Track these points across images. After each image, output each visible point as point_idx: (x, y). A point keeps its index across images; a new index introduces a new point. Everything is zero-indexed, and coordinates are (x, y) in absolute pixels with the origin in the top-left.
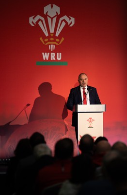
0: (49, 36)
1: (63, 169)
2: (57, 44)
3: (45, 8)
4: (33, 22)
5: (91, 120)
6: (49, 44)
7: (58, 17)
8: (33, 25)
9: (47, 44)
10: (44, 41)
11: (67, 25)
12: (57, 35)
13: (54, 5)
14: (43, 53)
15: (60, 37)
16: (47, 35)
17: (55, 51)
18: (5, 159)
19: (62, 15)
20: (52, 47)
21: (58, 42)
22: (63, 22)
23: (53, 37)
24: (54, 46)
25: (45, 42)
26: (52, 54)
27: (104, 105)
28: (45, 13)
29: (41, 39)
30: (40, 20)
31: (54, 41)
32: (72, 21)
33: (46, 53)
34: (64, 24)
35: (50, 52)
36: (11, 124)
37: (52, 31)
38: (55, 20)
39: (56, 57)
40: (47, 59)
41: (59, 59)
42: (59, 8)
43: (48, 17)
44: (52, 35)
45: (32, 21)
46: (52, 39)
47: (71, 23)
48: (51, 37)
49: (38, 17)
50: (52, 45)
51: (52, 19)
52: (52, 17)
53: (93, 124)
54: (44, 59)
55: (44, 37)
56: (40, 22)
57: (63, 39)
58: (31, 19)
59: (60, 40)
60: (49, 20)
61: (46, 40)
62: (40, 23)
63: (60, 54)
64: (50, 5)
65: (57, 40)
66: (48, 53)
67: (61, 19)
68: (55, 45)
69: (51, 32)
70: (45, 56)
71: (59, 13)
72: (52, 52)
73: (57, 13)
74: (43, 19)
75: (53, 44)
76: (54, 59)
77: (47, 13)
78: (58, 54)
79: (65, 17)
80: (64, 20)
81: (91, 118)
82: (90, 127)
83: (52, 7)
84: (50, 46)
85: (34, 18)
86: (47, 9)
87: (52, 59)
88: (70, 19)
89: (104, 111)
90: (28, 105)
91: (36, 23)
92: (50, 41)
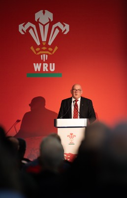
0: (41, 45)
2: (50, 54)
3: (36, 14)
4: (22, 30)
6: (41, 54)
8: (23, 33)
9: (38, 54)
10: (35, 51)
11: (61, 33)
12: (50, 43)
13: (46, 11)
14: (34, 64)
15: (53, 46)
16: (38, 43)
17: (48, 62)
20: (44, 57)
21: (51, 52)
22: (57, 29)
23: (45, 46)
24: (47, 56)
25: (37, 52)
26: (44, 64)
28: (36, 20)
29: (32, 48)
30: (30, 27)
31: (47, 50)
32: (66, 28)
33: (37, 64)
34: (57, 31)
35: (42, 62)
37: (44, 39)
38: (47, 27)
39: (48, 68)
40: (39, 70)
41: (52, 70)
42: (52, 14)
43: (40, 24)
44: (44, 44)
45: (22, 28)
46: (44, 48)
47: (65, 30)
48: (43, 46)
49: (29, 24)
50: (44, 55)
51: (44, 26)
52: (44, 24)
54: (36, 70)
55: (35, 46)
56: (31, 29)
57: (56, 48)
58: (21, 27)
59: (53, 49)
60: (41, 27)
61: (38, 49)
62: (31, 31)
63: (54, 64)
64: (42, 11)
65: (50, 49)
66: (40, 64)
67: (54, 26)
68: (47, 54)
69: (43, 41)
70: (37, 67)
71: (52, 20)
72: (45, 62)
73: (50, 20)
74: (34, 26)
75: (46, 54)
76: (47, 70)
77: (38, 20)
78: (51, 64)
80: (58, 27)
83: (44, 13)
84: (42, 56)
85: (24, 26)
87: (44, 70)
88: (64, 26)
90: (18, 121)
91: (26, 31)
92: (42, 50)
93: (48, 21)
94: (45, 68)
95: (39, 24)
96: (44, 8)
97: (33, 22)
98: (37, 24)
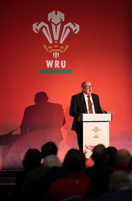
1: (77, 182)
2: (61, 51)
3: (49, 14)
4: (36, 29)
5: (96, 129)
6: (53, 52)
8: (36, 32)
9: (51, 51)
11: (72, 32)
12: (61, 42)
13: (58, 12)
14: (47, 61)
15: (64, 44)
16: (51, 42)
17: (59, 59)
18: (7, 170)
20: (56, 55)
21: (63, 50)
22: (68, 29)
23: (57, 44)
24: (58, 53)
25: (49, 50)
26: (56, 61)
27: (110, 114)
28: (49, 20)
29: (45, 46)
32: (77, 28)
33: (50, 61)
34: (68, 31)
35: (54, 59)
36: (13, 133)
37: (56, 38)
38: (59, 27)
39: (60, 65)
40: (51, 67)
41: (63, 67)
44: (56, 42)
45: (36, 27)
46: (56, 46)
47: (76, 30)
48: (55, 44)
49: (42, 24)
50: (56, 53)
51: (56, 25)
52: (56, 24)
53: (99, 133)
54: (48, 67)
55: (48, 44)
57: (67, 47)
58: (34, 26)
59: (65, 47)
60: (53, 27)
61: (50, 47)
62: (44, 30)
64: (54, 11)
65: (62, 47)
66: (52, 61)
67: (66, 26)
68: (59, 52)
69: (55, 39)
70: (49, 64)
71: (63, 20)
72: (57, 60)
73: (61, 20)
74: (47, 26)
76: (58, 67)
77: (51, 20)
78: (62, 61)
79: (70, 24)
80: (69, 27)
81: (96, 128)
82: (96, 137)
83: (56, 13)
84: (54, 53)
85: (37, 25)
86: (51, 16)
87: (56, 67)
88: (75, 26)
89: (110, 120)
91: (40, 30)
92: (54, 48)
93: (60, 21)
94: (57, 65)
95: (52, 24)
96: (56, 9)
97: (46, 21)
98: (50, 23)
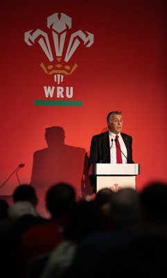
0: (55, 62)
2: (67, 73)
3: (48, 18)
4: (30, 40)
5: (116, 187)
7: (69, 32)
8: (30, 44)
9: (51, 73)
11: (82, 45)
12: (67, 59)
13: (62, 14)
14: (45, 88)
15: (71, 63)
16: (51, 59)
17: (64, 85)
19: (74, 29)
20: (59, 78)
21: (69, 71)
24: (62, 77)
25: (49, 71)
26: (58, 88)
28: (49, 26)
29: (42, 65)
30: (40, 36)
31: (63, 68)
32: (90, 39)
33: (49, 88)
34: (77, 43)
35: (56, 85)
37: (59, 54)
38: (63, 36)
39: (64, 93)
40: (51, 96)
41: (70, 96)
42: (71, 19)
43: (53, 33)
44: (59, 60)
46: (59, 66)
47: (89, 42)
50: (59, 76)
51: (59, 35)
52: (59, 32)
54: (47, 96)
55: (47, 62)
56: (42, 39)
57: (76, 66)
58: (27, 35)
59: (72, 67)
60: (55, 36)
61: (50, 67)
62: (41, 42)
63: (72, 88)
64: (57, 14)
65: (67, 68)
66: (53, 88)
67: (73, 36)
68: (63, 74)
69: (57, 55)
70: (49, 92)
71: (70, 27)
72: (59, 86)
73: (67, 26)
74: (45, 35)
75: (61, 74)
76: (62, 96)
78: (67, 88)
79: (80, 33)
80: (78, 37)
81: (116, 185)
85: (31, 34)
86: (52, 20)
87: (58, 96)
88: (87, 35)
90: (21, 166)
91: (35, 40)
92: (55, 68)
93: (65, 28)
94: (60, 94)
96: (60, 10)
